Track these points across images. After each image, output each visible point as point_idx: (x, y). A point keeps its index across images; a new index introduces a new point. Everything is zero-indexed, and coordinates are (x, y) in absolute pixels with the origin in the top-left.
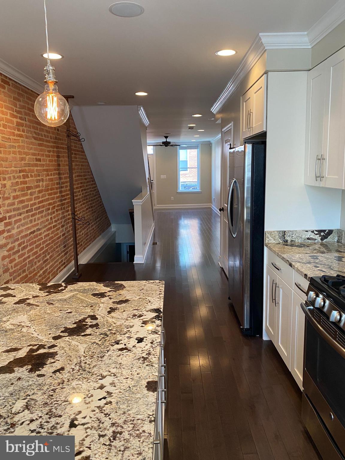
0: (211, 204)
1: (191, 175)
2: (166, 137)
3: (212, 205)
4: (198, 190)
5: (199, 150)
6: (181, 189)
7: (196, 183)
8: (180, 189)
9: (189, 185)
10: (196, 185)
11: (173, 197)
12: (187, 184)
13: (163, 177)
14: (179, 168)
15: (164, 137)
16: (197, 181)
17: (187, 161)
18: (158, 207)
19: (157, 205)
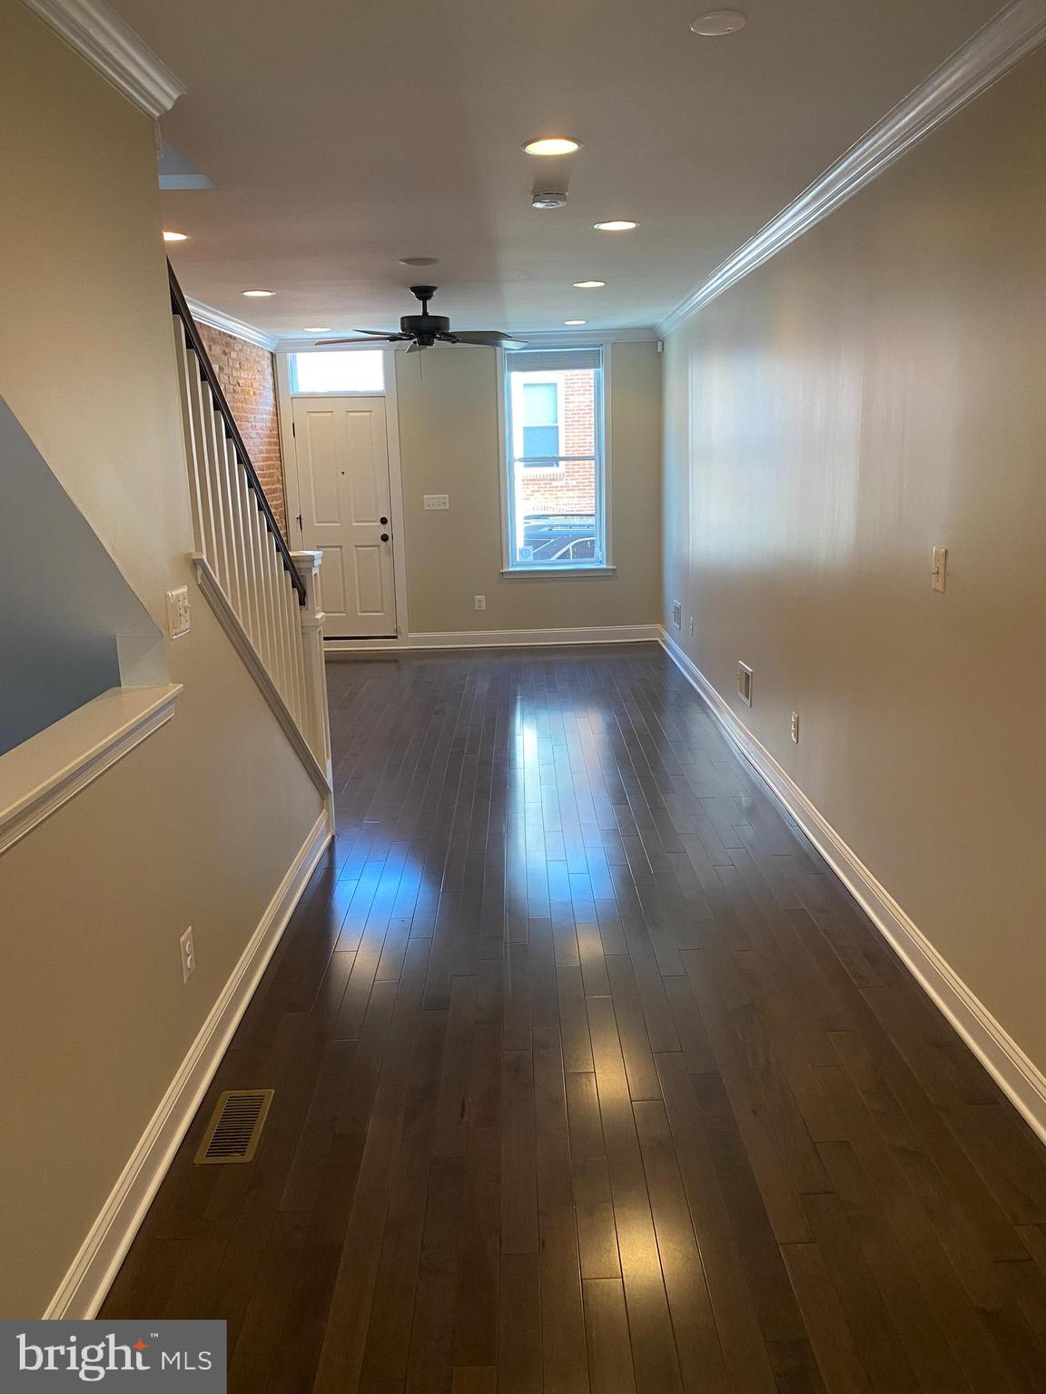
0: (658, 626)
1: (574, 483)
2: (424, 293)
3: (667, 636)
4: (599, 560)
5: (601, 370)
6: (520, 554)
7: (591, 521)
8: (518, 560)
9: (559, 529)
10: (591, 529)
11: (482, 597)
12: (552, 527)
13: (436, 501)
14: (511, 456)
15: (413, 289)
16: (593, 512)
17: (557, 427)
18: (415, 641)
19: (411, 635)
